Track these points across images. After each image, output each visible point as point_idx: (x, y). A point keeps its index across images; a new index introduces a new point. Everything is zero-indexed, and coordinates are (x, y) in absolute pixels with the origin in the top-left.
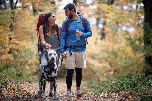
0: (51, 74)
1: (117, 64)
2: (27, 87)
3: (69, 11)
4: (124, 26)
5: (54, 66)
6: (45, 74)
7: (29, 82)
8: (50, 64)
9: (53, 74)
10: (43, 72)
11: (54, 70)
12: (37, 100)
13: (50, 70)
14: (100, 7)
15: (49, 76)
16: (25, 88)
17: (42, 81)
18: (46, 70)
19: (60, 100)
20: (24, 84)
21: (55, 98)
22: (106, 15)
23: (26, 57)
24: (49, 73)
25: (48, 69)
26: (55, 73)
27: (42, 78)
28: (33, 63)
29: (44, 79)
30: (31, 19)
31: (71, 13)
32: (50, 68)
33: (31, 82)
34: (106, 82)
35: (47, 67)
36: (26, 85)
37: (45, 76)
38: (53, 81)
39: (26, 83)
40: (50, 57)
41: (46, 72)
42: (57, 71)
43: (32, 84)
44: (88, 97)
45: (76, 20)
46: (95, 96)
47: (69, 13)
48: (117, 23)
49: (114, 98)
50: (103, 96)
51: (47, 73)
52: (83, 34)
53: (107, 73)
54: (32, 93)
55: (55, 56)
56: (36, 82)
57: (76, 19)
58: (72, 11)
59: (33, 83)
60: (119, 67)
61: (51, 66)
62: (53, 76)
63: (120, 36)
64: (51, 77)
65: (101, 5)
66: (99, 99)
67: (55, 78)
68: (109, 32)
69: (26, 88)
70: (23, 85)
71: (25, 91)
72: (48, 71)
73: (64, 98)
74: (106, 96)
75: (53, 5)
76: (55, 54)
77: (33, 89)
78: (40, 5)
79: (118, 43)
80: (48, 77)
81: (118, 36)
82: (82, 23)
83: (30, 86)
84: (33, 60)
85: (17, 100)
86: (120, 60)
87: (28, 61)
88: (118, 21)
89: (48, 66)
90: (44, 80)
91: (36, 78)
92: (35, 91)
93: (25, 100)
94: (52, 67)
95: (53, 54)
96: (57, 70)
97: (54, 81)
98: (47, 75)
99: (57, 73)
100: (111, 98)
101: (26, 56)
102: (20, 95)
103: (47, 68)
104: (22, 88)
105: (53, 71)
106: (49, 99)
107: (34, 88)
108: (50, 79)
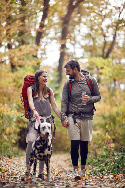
0: (44, 151)
1: (116, 132)
2: (7, 164)
3: (71, 69)
4: (122, 83)
5: (47, 141)
6: (36, 151)
7: (9, 157)
8: (43, 139)
9: (47, 151)
10: (34, 149)
11: (48, 146)
12: (27, 186)
13: (42, 147)
14: (94, 61)
15: (42, 154)
16: (5, 166)
17: (31, 160)
18: (38, 147)
19: (56, 185)
20: (4, 160)
21: (49, 181)
22: (101, 71)
23: (3, 125)
24: (42, 151)
25: (41, 145)
26: (49, 150)
27: (32, 156)
28: (12, 131)
29: (35, 158)
30: (8, 76)
31: (73, 72)
32: (43, 144)
33: (11, 157)
34: (106, 157)
35: (39, 143)
36: (6, 162)
37: (37, 154)
38: (46, 161)
39: (6, 159)
40: (43, 131)
41: (38, 149)
42: (52, 148)
43: (12, 160)
44: (89, 180)
45: (80, 81)
46: (98, 179)
47: (71, 72)
48: (115, 80)
49: (123, 182)
50: (108, 178)
51: (39, 151)
52: (91, 99)
53: (107, 145)
54: (16, 173)
55: (50, 130)
56: (16, 155)
57: (81, 79)
58: (74, 70)
59: (13, 158)
60: (119, 136)
61: (44, 141)
62: (46, 154)
63: (119, 97)
64: (44, 156)
65: (95, 58)
66: (105, 184)
67: (49, 157)
68: (105, 92)
69: (7, 166)
70: (3, 162)
71: (7, 170)
72: (40, 147)
73: (60, 182)
74: (112, 180)
75: (36, 59)
76: (49, 128)
77: (15, 167)
78: (20, 59)
79: (116, 105)
80: (40, 156)
81: (116, 97)
82: (88, 85)
83: (11, 162)
84: (12, 127)
85: (2, 186)
86: (119, 127)
87: (6, 129)
88: (117, 78)
89: (40, 141)
90: (35, 160)
91: (15, 150)
92: (19, 170)
93: (12, 185)
94: (45, 143)
95: (46, 127)
96: (51, 146)
97: (48, 160)
98: (38, 153)
99: (51, 150)
100: (120, 182)
101: (3, 123)
102: (2, 178)
103: (38, 145)
104: (2, 166)
105: (47, 148)
106: (42, 185)
107: (16, 165)
108: (42, 158)
